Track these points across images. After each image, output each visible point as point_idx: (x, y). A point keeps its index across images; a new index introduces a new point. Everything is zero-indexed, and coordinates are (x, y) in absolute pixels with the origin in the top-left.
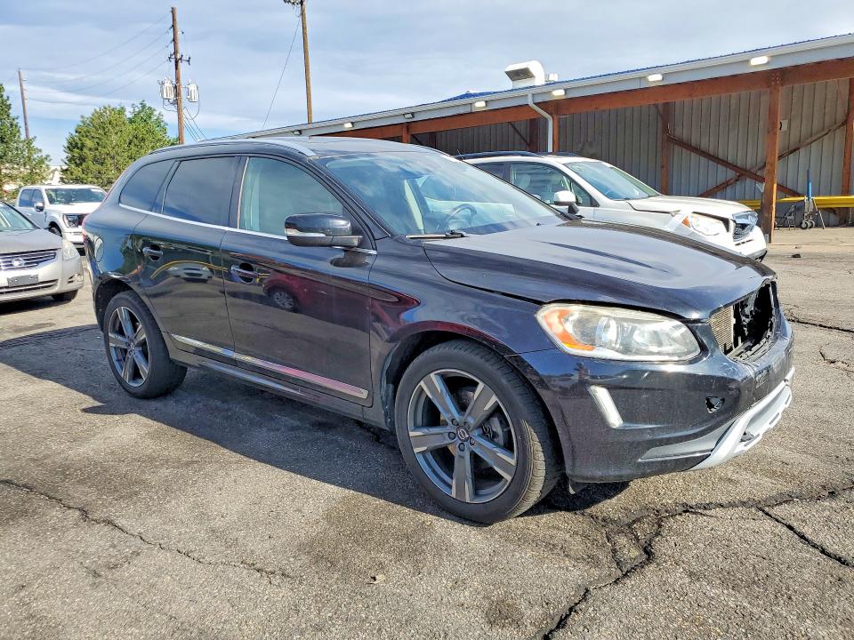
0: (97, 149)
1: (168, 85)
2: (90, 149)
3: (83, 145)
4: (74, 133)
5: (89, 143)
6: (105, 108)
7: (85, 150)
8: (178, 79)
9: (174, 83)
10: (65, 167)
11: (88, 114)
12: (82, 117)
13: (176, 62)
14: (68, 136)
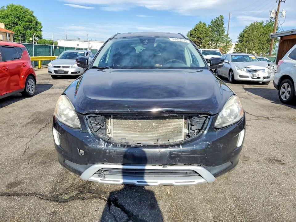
0: (248, 37)
1: (274, 12)
2: (246, 38)
3: (244, 36)
4: (242, 32)
5: (246, 35)
6: (255, 22)
7: (244, 38)
8: (278, 9)
9: (276, 11)
10: (237, 44)
11: (248, 25)
12: (246, 26)
13: (279, 2)
14: (240, 33)
